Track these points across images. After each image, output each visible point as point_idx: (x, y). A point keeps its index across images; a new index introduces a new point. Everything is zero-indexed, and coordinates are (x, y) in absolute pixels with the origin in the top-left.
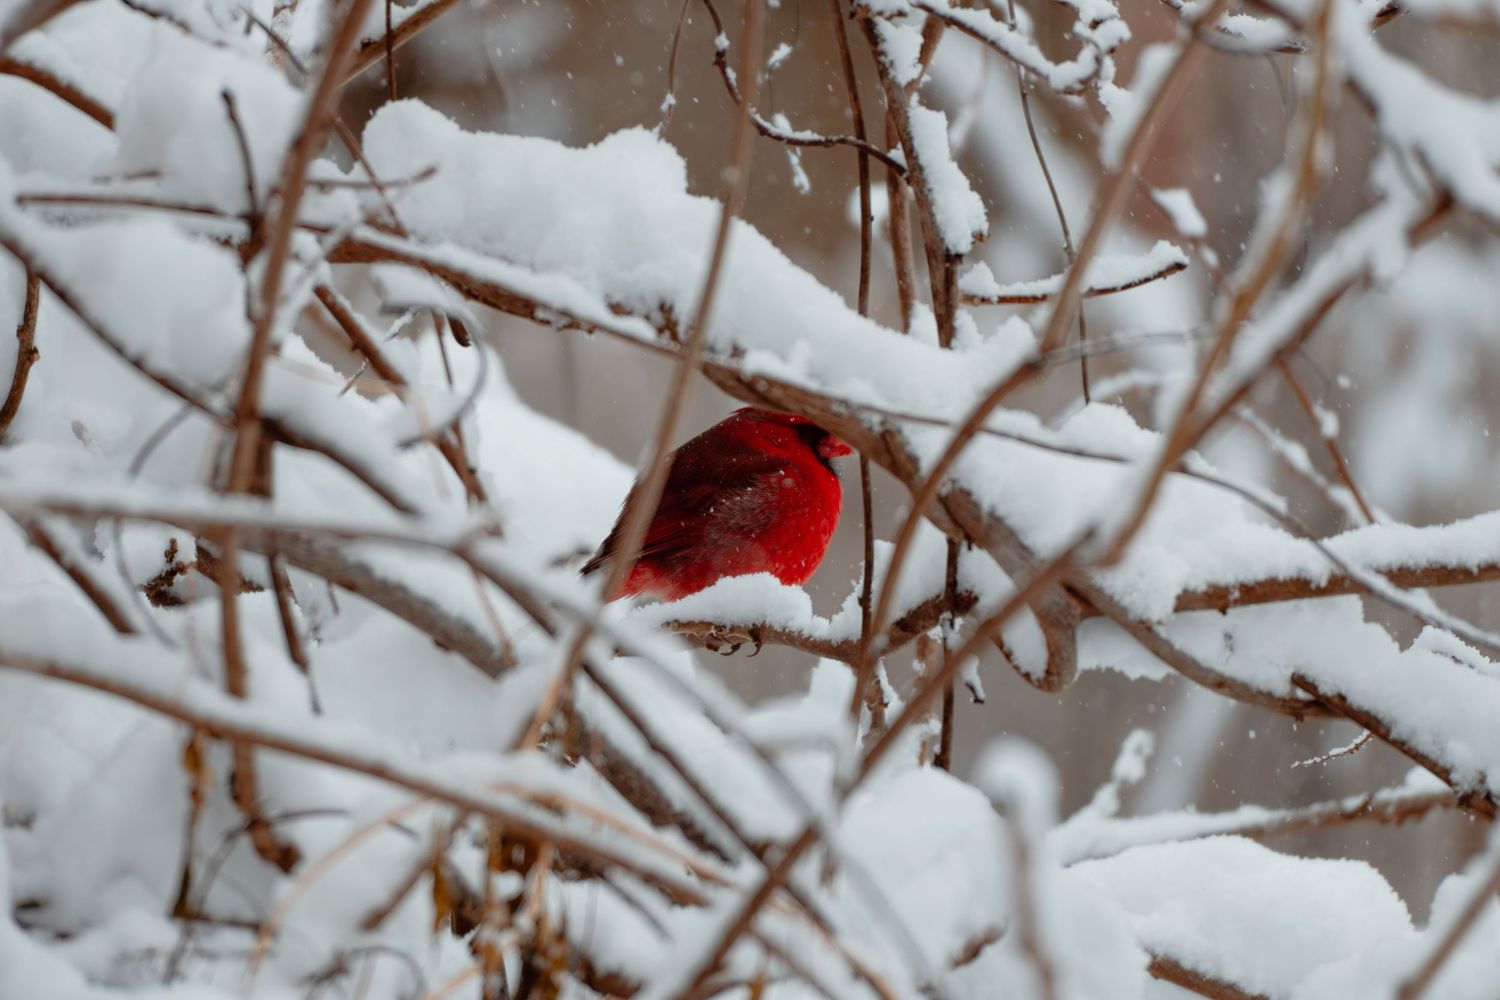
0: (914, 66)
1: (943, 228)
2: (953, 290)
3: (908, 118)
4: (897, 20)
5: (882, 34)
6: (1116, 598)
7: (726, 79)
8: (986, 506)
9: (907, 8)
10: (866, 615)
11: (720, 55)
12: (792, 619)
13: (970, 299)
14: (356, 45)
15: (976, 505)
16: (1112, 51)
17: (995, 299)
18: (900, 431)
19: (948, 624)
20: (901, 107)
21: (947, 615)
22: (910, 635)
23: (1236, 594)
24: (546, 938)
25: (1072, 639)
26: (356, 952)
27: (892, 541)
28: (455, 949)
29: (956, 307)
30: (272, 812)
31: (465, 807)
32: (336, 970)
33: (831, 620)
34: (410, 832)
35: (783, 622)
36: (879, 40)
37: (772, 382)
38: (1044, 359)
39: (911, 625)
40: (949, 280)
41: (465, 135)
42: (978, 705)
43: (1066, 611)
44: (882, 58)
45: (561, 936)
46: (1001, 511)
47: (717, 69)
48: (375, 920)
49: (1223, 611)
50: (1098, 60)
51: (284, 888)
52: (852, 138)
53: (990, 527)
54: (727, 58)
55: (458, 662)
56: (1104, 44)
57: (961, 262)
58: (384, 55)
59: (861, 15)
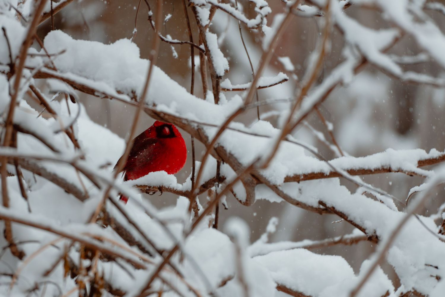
0: (207, 20)
1: (215, 68)
2: (219, 87)
3: (205, 36)
4: (202, 7)
5: (198, 11)
6: (267, 178)
7: (152, 24)
8: (228, 151)
9: (205, 3)
10: (193, 183)
11: (150, 17)
12: (171, 184)
13: (224, 89)
14: (42, 14)
15: (225, 151)
16: (266, 16)
17: (231, 89)
18: (203, 129)
19: (217, 186)
20: (203, 32)
21: (217, 183)
22: (206, 189)
23: (302, 177)
24: (98, 279)
25: (254, 190)
26: (41, 283)
27: (201, 161)
28: (71, 282)
29: (220, 92)
30: (16, 241)
31: (74, 240)
32: (36, 288)
33: (182, 185)
34: (57, 247)
35: (168, 185)
36: (197, 13)
37: (165, 114)
38: (245, 107)
39: (206, 186)
40: (218, 84)
41: (74, 41)
42: (226, 210)
43: (252, 182)
44: (198, 18)
45: (102, 278)
46: (233, 152)
47: (149, 21)
48: (47, 273)
49: (299, 182)
50: (262, 19)
51: (20, 264)
52: (189, 42)
53: (229, 157)
54: (152, 18)
55: (72, 197)
56: (264, 14)
57: (221, 79)
58: (50, 17)
59: (192, 5)
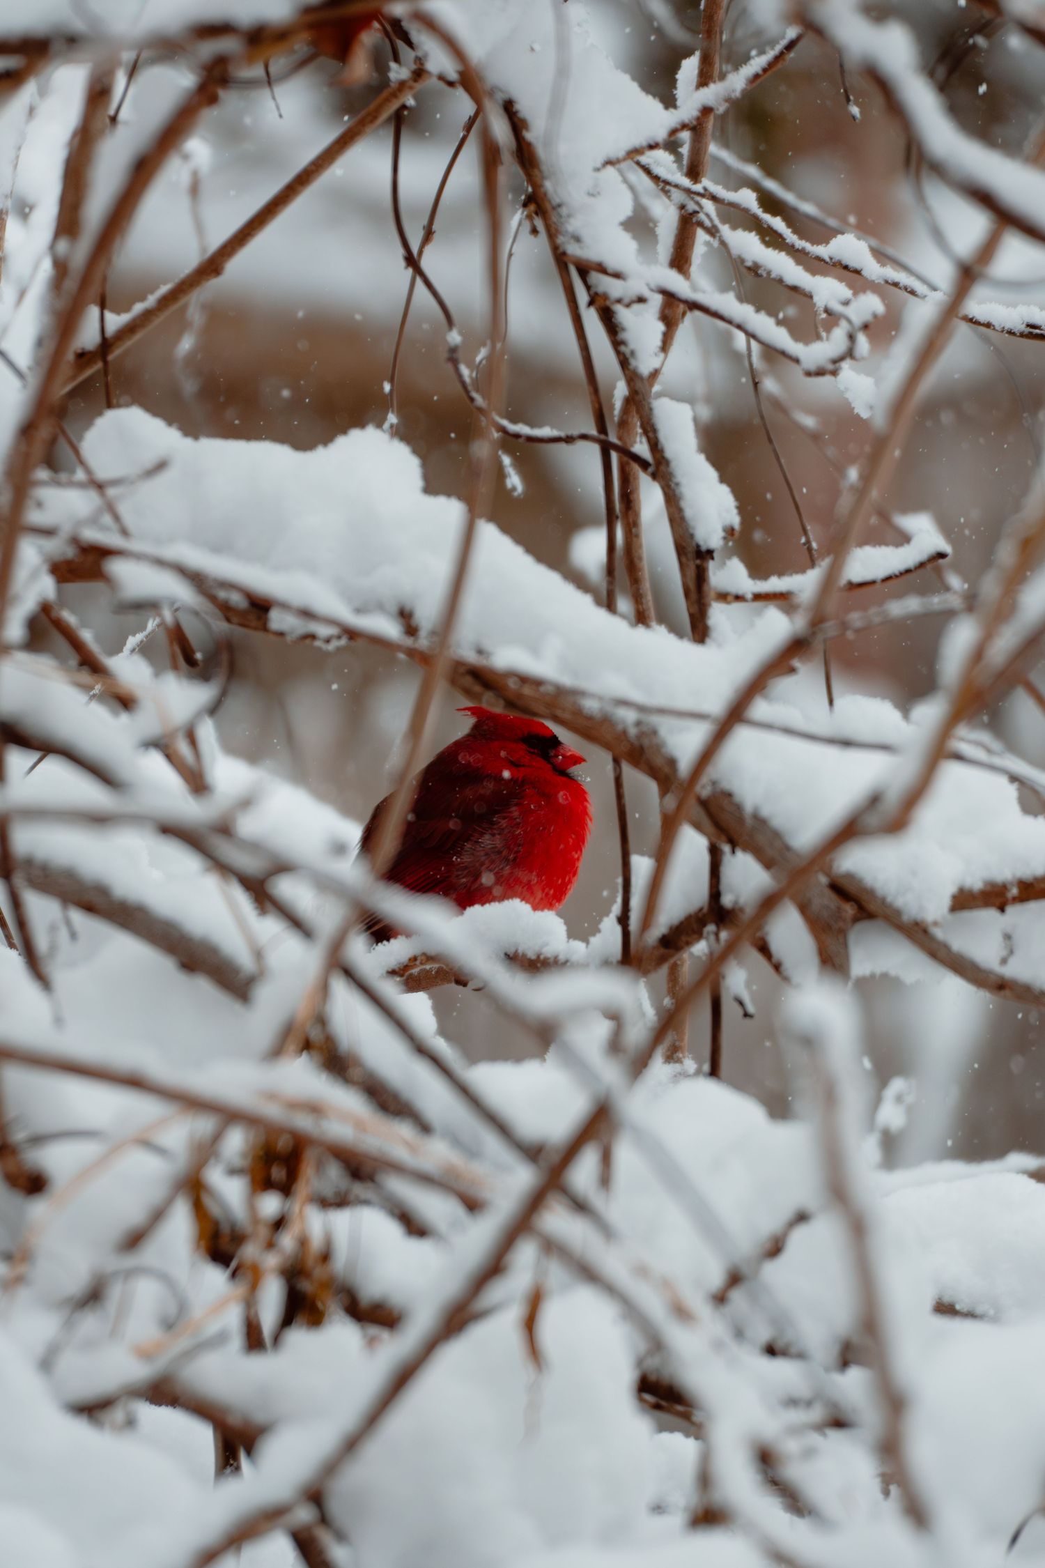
0: (656, 354)
1: (692, 523)
2: (705, 588)
3: (651, 409)
4: (636, 307)
5: (620, 323)
6: (889, 899)
7: (460, 376)
8: (749, 807)
9: (646, 293)
10: (626, 934)
11: (453, 350)
12: (547, 944)
13: (723, 597)
14: (70, 357)
15: (739, 808)
16: (866, 327)
17: (749, 596)
18: (655, 732)
19: (712, 938)
20: (644, 399)
21: (711, 928)
22: (673, 952)
23: (1014, 891)
24: (310, 1262)
25: (845, 945)
26: (115, 1274)
27: (650, 856)
28: (215, 1278)
29: (710, 605)
30: (18, 1136)
31: (229, 1116)
32: (93, 1296)
33: (587, 942)
34: (161, 1151)
35: (537, 948)
36: (617, 329)
37: (524, 679)
39: (675, 940)
40: (701, 577)
41: (189, 441)
42: (747, 1021)
43: (838, 914)
44: (622, 348)
45: (326, 1257)
46: (765, 812)
47: (450, 365)
48: (134, 1240)
49: (1002, 909)
50: (851, 337)
51: (38, 1209)
52: (594, 433)
53: (754, 829)
54: (460, 355)
55: (203, 985)
56: (857, 320)
57: (713, 558)
58: (99, 365)
59: (600, 302)
